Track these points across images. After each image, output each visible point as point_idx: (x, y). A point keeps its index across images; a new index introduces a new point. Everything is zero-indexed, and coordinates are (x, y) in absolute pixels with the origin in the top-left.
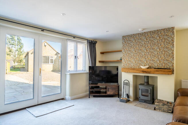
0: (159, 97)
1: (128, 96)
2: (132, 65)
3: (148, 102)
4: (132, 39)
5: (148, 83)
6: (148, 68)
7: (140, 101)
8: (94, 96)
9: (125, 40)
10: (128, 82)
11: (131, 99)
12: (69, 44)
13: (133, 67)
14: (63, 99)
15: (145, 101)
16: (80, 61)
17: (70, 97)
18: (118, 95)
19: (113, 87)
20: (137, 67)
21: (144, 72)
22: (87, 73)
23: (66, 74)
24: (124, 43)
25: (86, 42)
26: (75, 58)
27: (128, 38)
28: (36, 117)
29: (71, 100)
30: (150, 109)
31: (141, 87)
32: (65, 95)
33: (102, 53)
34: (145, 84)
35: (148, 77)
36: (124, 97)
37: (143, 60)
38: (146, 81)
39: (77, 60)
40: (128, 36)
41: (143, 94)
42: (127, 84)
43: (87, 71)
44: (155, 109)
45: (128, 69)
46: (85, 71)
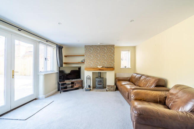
0: (108, 84)
1: (90, 86)
2: (92, 65)
3: (101, 88)
4: (92, 49)
5: (100, 76)
6: (102, 67)
7: (97, 89)
8: (64, 91)
9: (87, 48)
10: (89, 77)
11: (91, 88)
12: (40, 46)
13: (92, 67)
14: (36, 99)
15: (100, 88)
16: (49, 62)
17: (44, 96)
18: (82, 87)
19: (79, 82)
20: (95, 67)
21: (100, 70)
22: (58, 73)
23: (38, 75)
24: (86, 50)
25: (56, 46)
26: (45, 60)
27: (88, 47)
28: (25, 120)
29: (45, 98)
30: (104, 91)
31: (97, 79)
32: (38, 95)
33: (66, 56)
34: (99, 77)
35: (100, 73)
36: (87, 87)
37: (99, 62)
38: (99, 75)
39: (47, 61)
40: (89, 46)
41: (99, 83)
42: (89, 79)
43: (54, 71)
44: (107, 91)
45: (89, 68)
46: (53, 71)
